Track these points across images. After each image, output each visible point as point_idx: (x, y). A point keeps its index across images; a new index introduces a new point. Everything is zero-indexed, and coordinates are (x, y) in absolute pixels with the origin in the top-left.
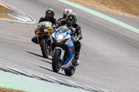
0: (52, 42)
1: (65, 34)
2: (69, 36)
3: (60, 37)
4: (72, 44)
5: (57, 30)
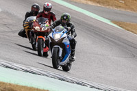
1: (62, 33)
2: (65, 35)
3: (57, 37)
5: (53, 30)
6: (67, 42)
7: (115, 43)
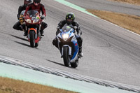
0: (59, 41)
1: (69, 33)
4: (76, 41)
5: (61, 30)
6: (75, 41)
7: (91, 32)
